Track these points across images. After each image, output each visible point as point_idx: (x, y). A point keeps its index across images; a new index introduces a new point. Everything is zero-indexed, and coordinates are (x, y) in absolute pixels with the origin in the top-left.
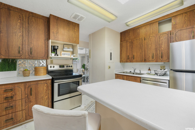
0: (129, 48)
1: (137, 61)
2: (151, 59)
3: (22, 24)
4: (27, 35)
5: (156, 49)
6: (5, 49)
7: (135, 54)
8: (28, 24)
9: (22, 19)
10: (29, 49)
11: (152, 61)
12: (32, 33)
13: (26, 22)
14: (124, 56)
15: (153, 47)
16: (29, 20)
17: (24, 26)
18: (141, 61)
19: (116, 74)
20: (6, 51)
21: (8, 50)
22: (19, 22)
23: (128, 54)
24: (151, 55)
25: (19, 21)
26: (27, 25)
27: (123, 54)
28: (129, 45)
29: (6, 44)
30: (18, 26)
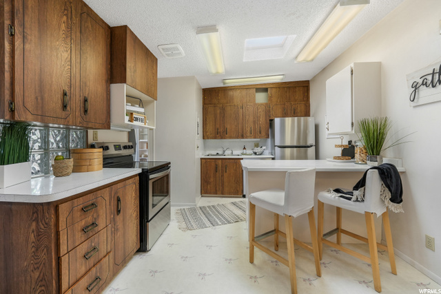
0: (218, 116)
1: (231, 137)
2: (248, 134)
3: (69, 28)
4: (79, 61)
5: (254, 122)
6: (35, 92)
7: (228, 127)
8: (81, 32)
9: (69, 14)
10: (82, 99)
11: (250, 137)
12: (87, 58)
13: (77, 25)
14: (210, 128)
15: (251, 119)
16: (83, 23)
17: (73, 36)
18: (237, 137)
19: (201, 159)
20: (37, 98)
21: (42, 99)
22: (64, 22)
23: (218, 126)
24: (248, 129)
25: (65, 18)
26: (78, 34)
27: (208, 125)
28: (218, 112)
29: (37, 78)
30: (61, 32)
